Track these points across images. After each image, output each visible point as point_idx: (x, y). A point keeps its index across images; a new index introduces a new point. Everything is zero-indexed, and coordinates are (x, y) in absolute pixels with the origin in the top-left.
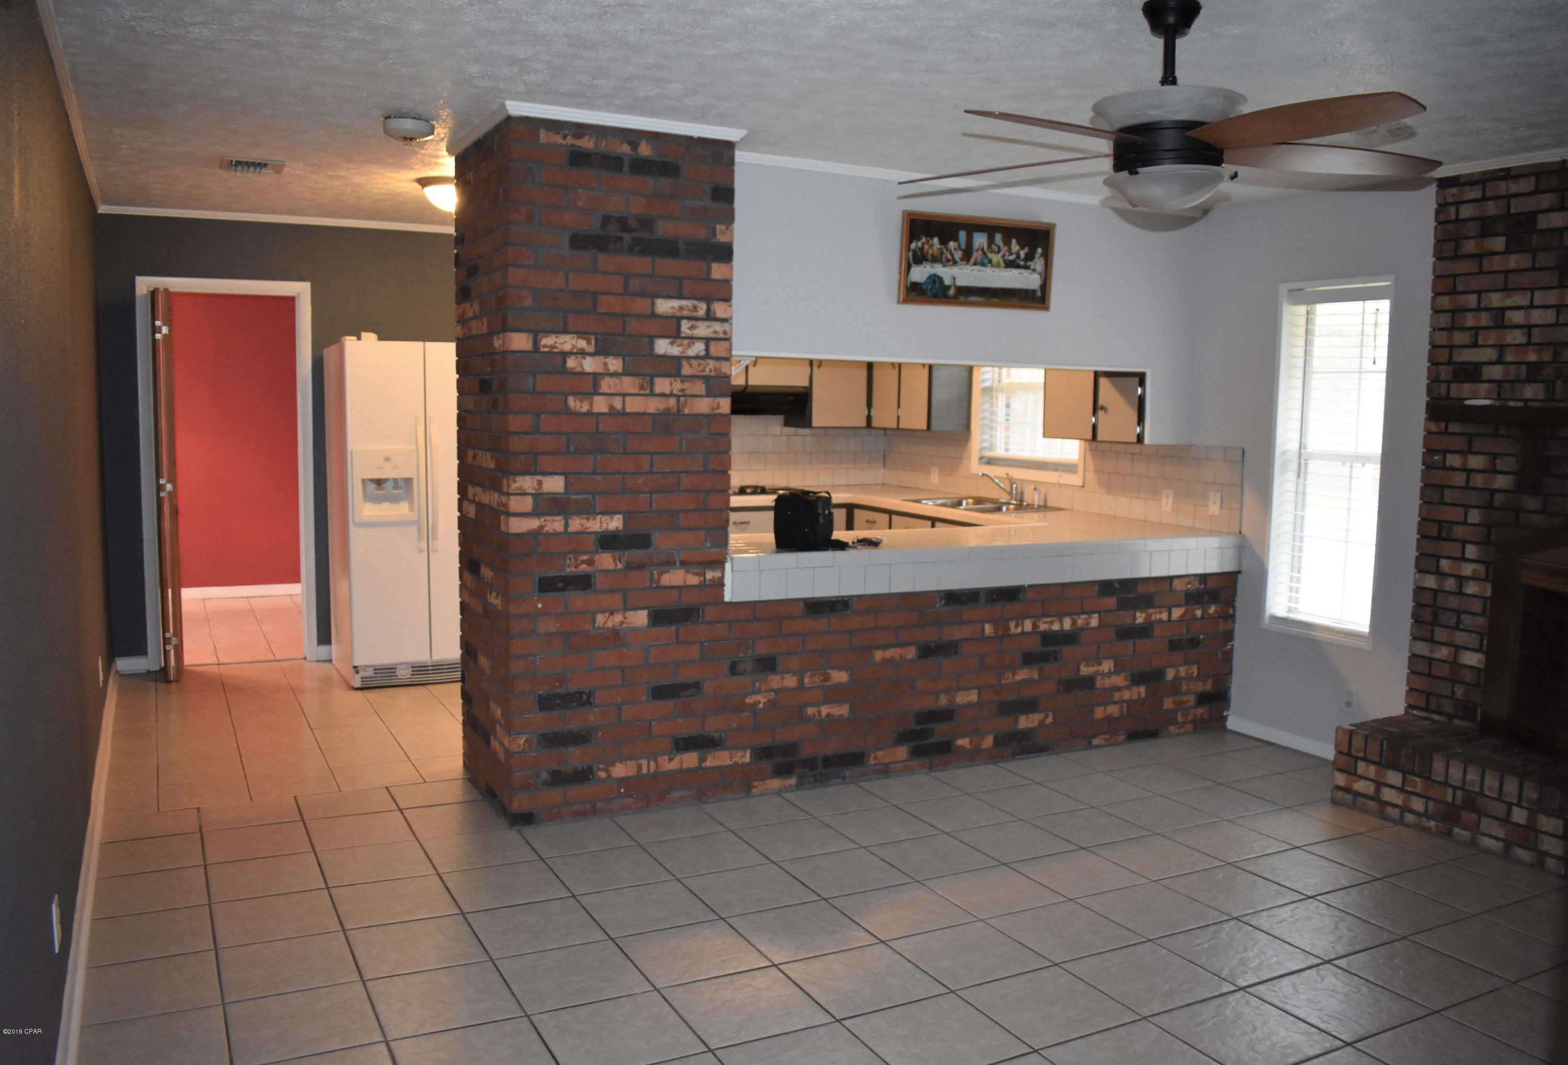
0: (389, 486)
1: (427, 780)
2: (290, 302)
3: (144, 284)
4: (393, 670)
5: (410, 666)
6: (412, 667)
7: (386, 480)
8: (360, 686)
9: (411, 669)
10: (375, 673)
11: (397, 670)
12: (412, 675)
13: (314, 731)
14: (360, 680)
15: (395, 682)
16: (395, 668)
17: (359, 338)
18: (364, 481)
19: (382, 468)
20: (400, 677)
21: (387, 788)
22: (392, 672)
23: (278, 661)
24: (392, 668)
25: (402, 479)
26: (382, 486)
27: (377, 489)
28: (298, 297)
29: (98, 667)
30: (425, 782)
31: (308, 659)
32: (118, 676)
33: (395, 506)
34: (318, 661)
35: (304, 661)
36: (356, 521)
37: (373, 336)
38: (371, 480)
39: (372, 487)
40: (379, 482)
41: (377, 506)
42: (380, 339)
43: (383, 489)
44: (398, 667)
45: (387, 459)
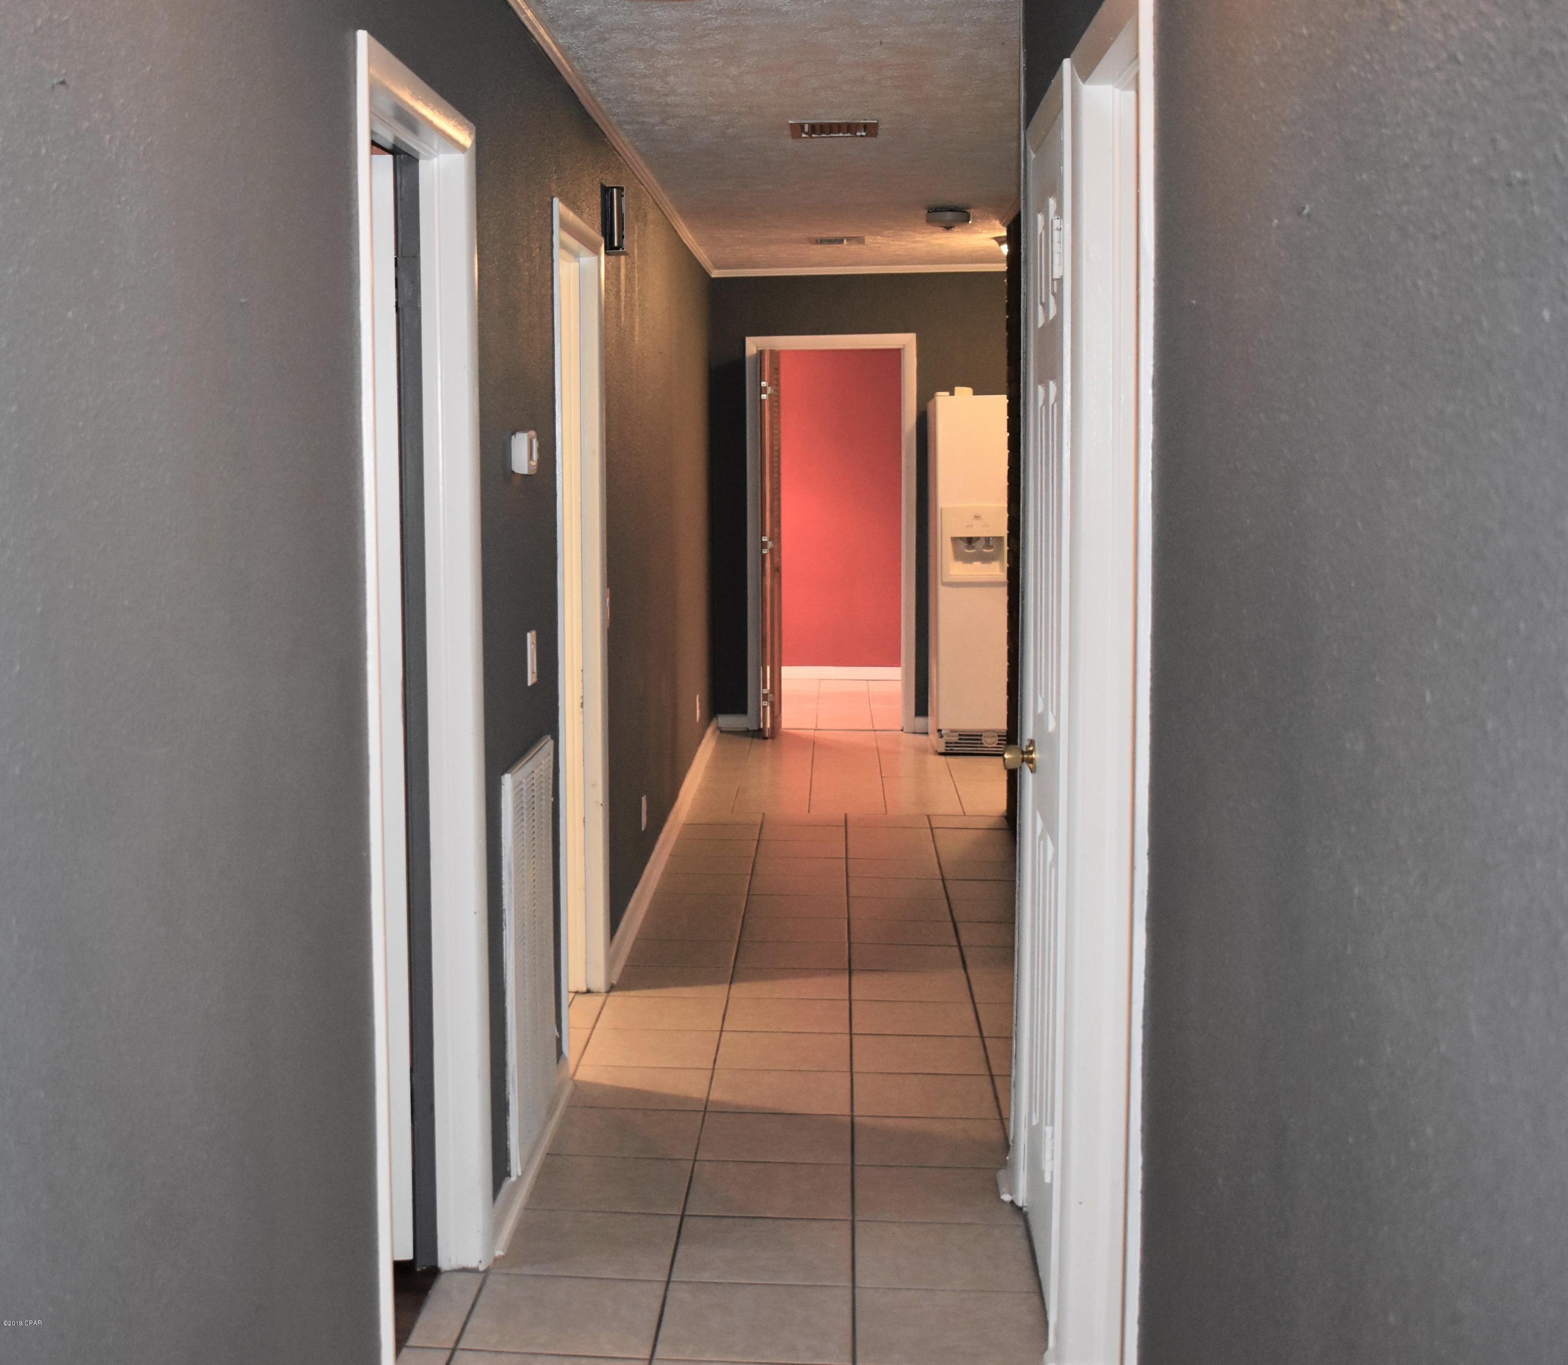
0: (979, 545)
1: (967, 814)
2: (896, 354)
3: (753, 345)
4: (979, 738)
5: (996, 735)
6: (999, 736)
7: (978, 538)
8: (943, 751)
9: (998, 738)
10: (960, 739)
11: (982, 738)
12: (998, 744)
13: (883, 779)
14: (944, 745)
15: (979, 750)
16: (981, 736)
17: (952, 394)
18: (954, 540)
19: (972, 526)
20: (985, 745)
21: (928, 816)
22: (978, 740)
23: (875, 731)
24: (977, 735)
25: (994, 537)
26: (974, 544)
27: (968, 548)
28: (903, 349)
29: (696, 705)
30: (965, 815)
31: (905, 730)
32: (718, 732)
33: (985, 566)
34: (915, 733)
35: (900, 732)
36: (945, 580)
37: (969, 390)
38: (961, 538)
39: (963, 545)
40: (970, 541)
41: (968, 566)
42: (976, 393)
43: (973, 548)
44: (984, 734)
45: (977, 517)
